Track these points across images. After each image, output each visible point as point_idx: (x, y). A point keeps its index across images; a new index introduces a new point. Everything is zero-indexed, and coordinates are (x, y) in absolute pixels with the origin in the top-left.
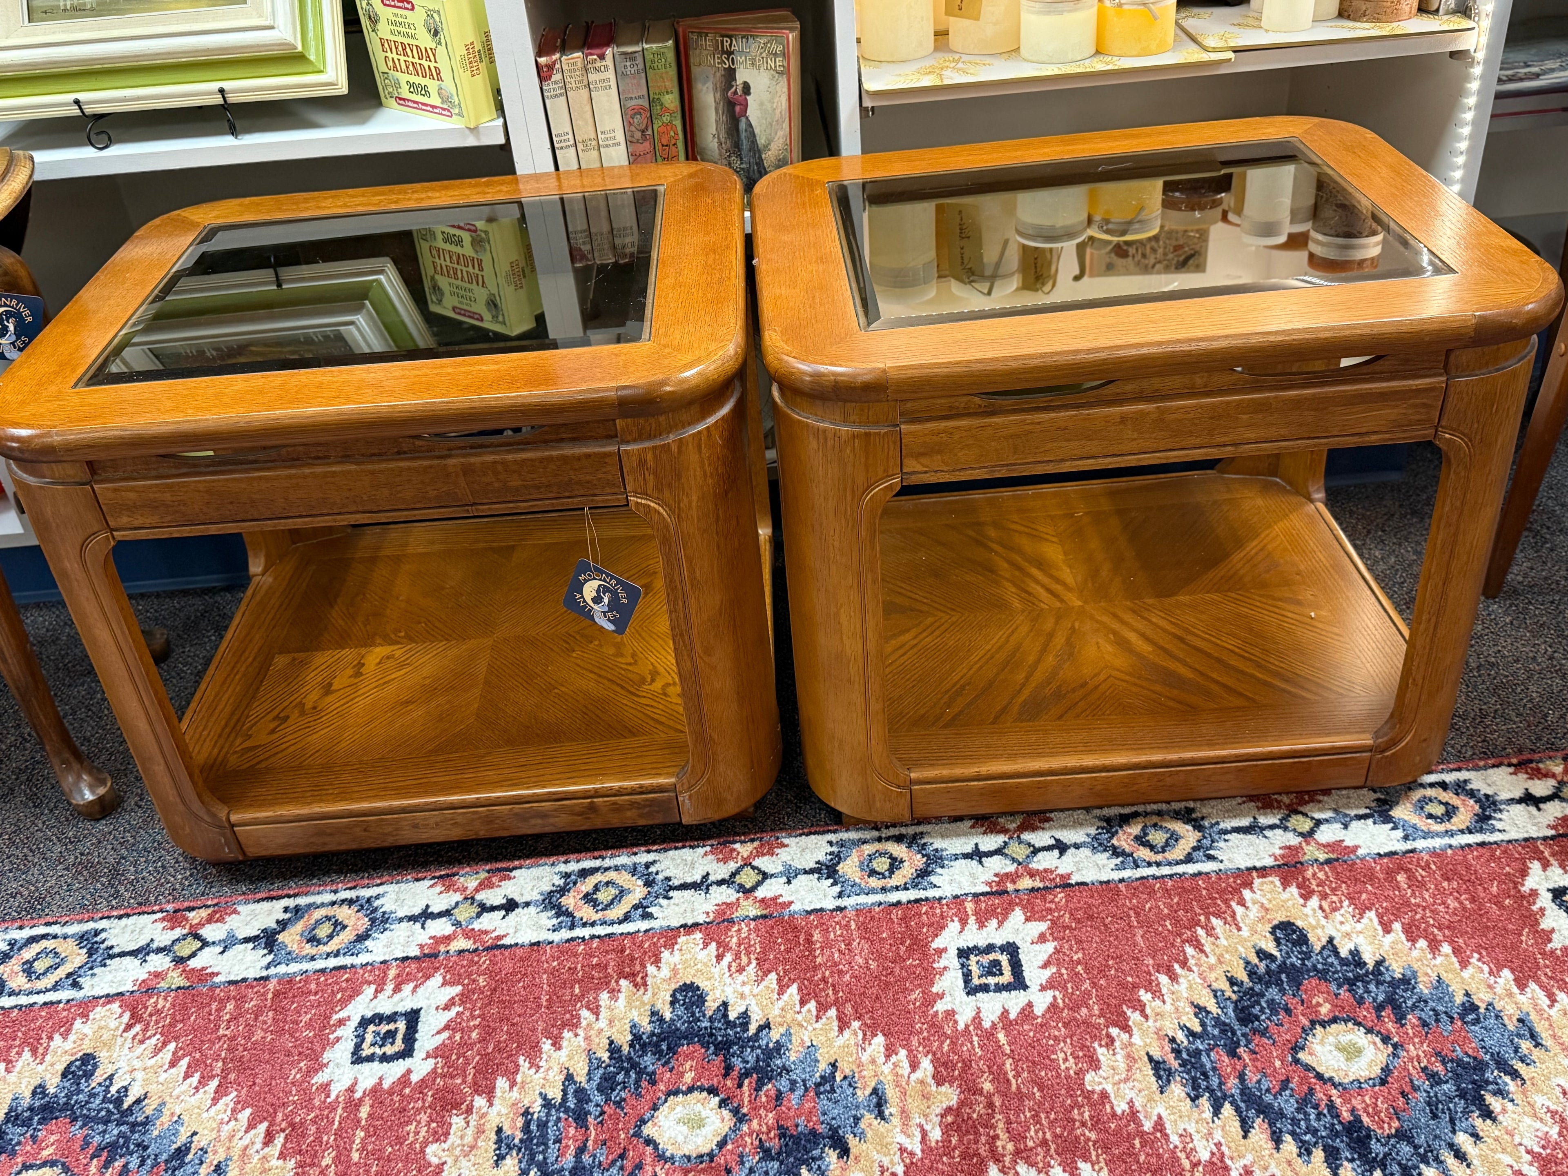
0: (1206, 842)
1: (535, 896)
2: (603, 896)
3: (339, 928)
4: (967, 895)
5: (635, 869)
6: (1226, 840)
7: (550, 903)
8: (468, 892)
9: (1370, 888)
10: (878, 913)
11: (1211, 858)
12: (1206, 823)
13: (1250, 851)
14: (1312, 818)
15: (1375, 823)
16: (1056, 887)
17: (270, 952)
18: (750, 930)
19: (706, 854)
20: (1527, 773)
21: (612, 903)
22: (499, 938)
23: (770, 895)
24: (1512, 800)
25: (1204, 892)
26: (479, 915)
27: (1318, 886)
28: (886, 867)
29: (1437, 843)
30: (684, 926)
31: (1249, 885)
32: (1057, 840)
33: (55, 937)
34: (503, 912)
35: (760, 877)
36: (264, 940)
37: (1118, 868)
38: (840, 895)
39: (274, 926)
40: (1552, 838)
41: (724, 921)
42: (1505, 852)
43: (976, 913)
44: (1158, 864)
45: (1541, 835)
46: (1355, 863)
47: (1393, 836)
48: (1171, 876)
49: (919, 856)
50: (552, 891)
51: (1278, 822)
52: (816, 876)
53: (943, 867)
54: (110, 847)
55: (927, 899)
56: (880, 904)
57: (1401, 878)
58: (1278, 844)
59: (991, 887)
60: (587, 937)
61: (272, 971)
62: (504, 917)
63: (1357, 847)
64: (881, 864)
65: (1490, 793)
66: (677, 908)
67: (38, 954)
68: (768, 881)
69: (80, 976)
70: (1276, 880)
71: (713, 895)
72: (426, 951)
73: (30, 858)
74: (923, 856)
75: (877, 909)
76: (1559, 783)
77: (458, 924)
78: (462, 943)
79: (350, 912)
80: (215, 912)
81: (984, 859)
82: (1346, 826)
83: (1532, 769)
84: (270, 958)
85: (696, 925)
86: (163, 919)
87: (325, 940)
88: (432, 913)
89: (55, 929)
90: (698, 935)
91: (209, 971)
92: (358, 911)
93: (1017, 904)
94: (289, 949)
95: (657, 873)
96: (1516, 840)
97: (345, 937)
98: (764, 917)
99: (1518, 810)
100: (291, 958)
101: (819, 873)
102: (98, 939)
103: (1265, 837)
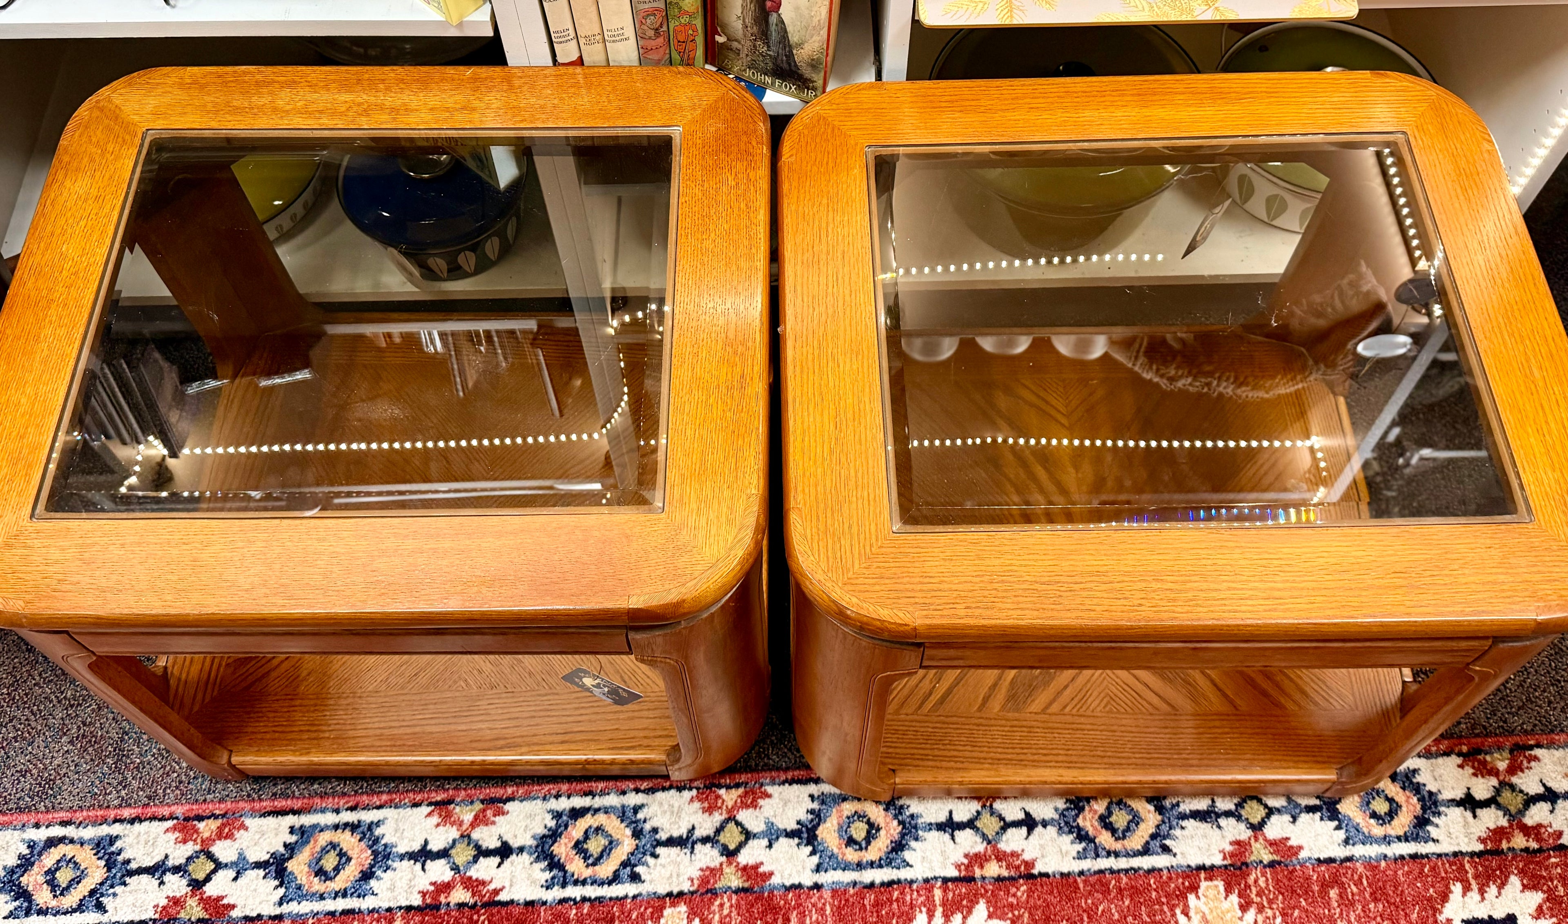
0: (1165, 828)
1: (527, 840)
2: (594, 846)
3: (344, 859)
4: (936, 878)
5: (624, 813)
6: (1183, 828)
7: (543, 851)
8: (464, 827)
9: (1304, 903)
10: (852, 896)
11: (1166, 849)
12: (1167, 803)
13: (1202, 845)
14: (1266, 806)
15: (1322, 819)
16: (1020, 877)
17: (281, 885)
18: (731, 906)
19: (692, 800)
20: (1473, 767)
21: (601, 856)
22: (496, 892)
23: (751, 862)
24: (1453, 800)
25: (1154, 894)
26: (475, 860)
27: (1258, 895)
28: (863, 834)
29: (1372, 851)
30: (670, 895)
31: (1194, 888)
32: (1027, 814)
33: (72, 841)
34: (497, 860)
35: (743, 838)
36: (273, 868)
37: (1081, 856)
38: (818, 869)
39: (282, 850)
40: (1480, 854)
41: (707, 892)
42: (1433, 869)
43: (944, 904)
44: (1117, 855)
45: (1469, 850)
46: (1294, 870)
47: (1335, 837)
48: (1127, 871)
49: (895, 823)
50: (544, 836)
51: (1233, 807)
52: (796, 840)
53: (916, 839)
54: (110, 716)
55: (899, 882)
56: (855, 884)
57: (1333, 893)
58: (1231, 837)
59: (960, 871)
60: (578, 899)
61: (286, 909)
62: (499, 866)
63: (1300, 848)
64: (859, 831)
65: (1434, 790)
66: (663, 871)
67: (59, 861)
68: (751, 843)
69: (102, 895)
70: (1220, 884)
71: (698, 856)
72: (428, 901)
73: (33, 724)
74: (900, 823)
75: (852, 891)
76: (1500, 783)
77: (455, 868)
78: (460, 895)
79: (353, 840)
80: (224, 825)
81: (957, 833)
82: (1294, 819)
83: (1479, 761)
84: (281, 891)
85: (681, 894)
86: (174, 828)
87: (332, 874)
88: (430, 851)
89: (70, 831)
90: (683, 908)
91: (225, 901)
92: (360, 840)
93: (982, 896)
94: (299, 882)
95: (645, 821)
96: (1447, 855)
97: (350, 873)
98: (744, 890)
99: (1456, 814)
100: (300, 894)
101: (800, 838)
102: (113, 849)
103: (1219, 827)
